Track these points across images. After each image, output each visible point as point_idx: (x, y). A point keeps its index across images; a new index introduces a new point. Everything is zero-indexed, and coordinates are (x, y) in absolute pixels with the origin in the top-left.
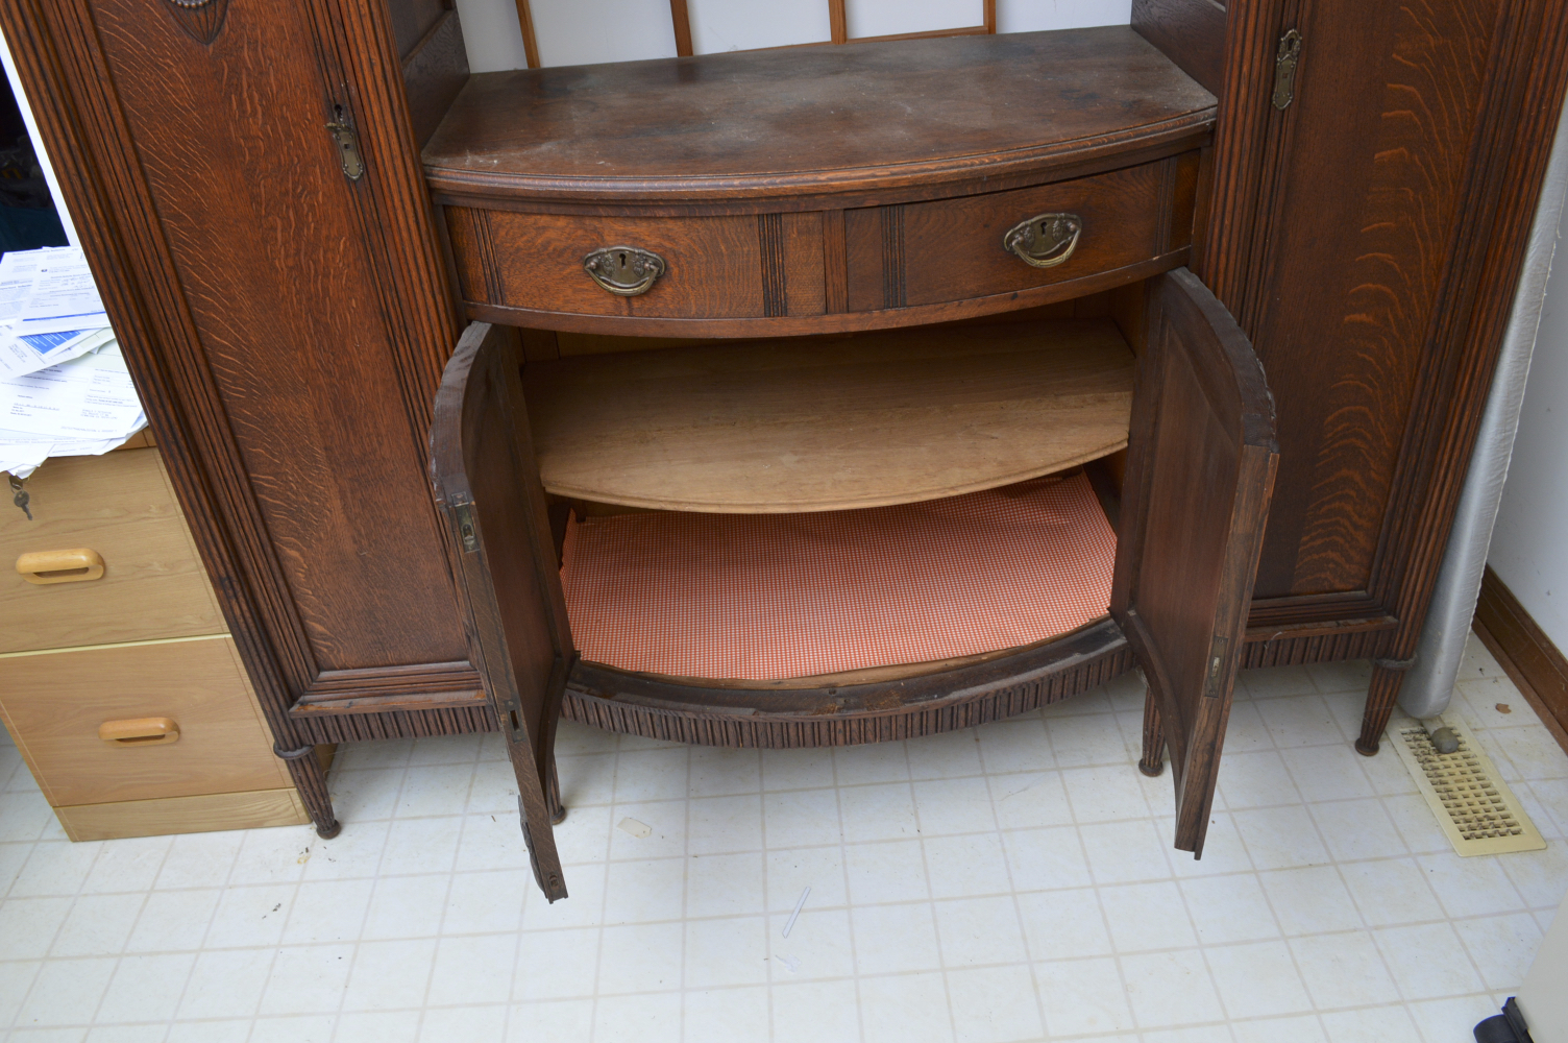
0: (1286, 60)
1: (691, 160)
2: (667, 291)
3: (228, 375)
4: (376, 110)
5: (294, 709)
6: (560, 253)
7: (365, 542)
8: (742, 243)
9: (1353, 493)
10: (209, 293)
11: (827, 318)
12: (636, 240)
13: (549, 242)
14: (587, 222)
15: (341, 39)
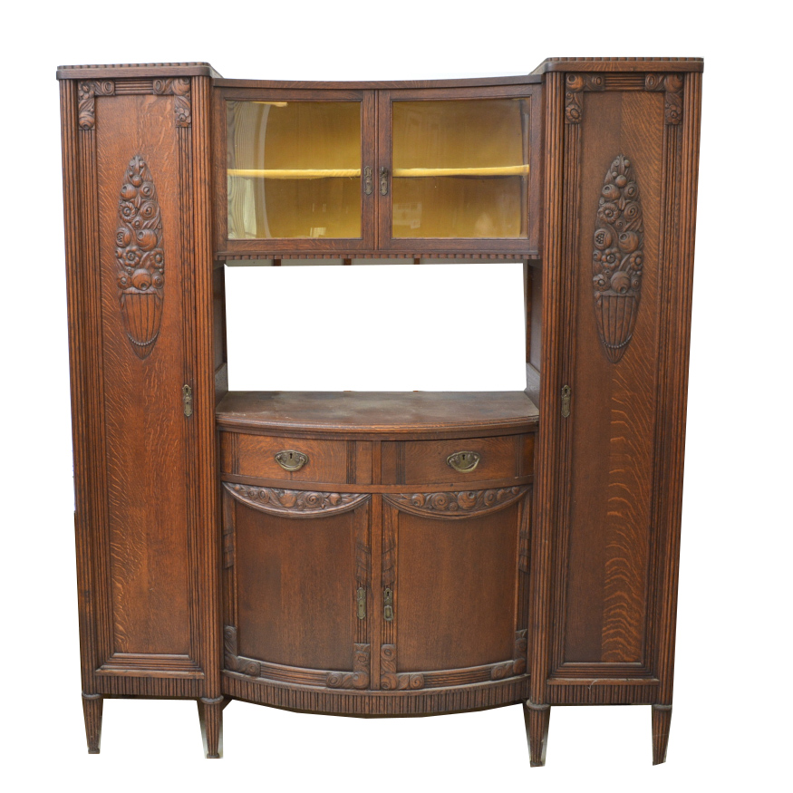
0: (566, 398)
1: (323, 420)
2: (308, 470)
3: (114, 495)
4: (203, 389)
5: (98, 670)
6: (266, 452)
7: (153, 583)
8: (340, 451)
9: (625, 605)
10: (116, 457)
11: (372, 486)
12: (297, 448)
13: (262, 447)
14: (279, 439)
15: (194, 362)
